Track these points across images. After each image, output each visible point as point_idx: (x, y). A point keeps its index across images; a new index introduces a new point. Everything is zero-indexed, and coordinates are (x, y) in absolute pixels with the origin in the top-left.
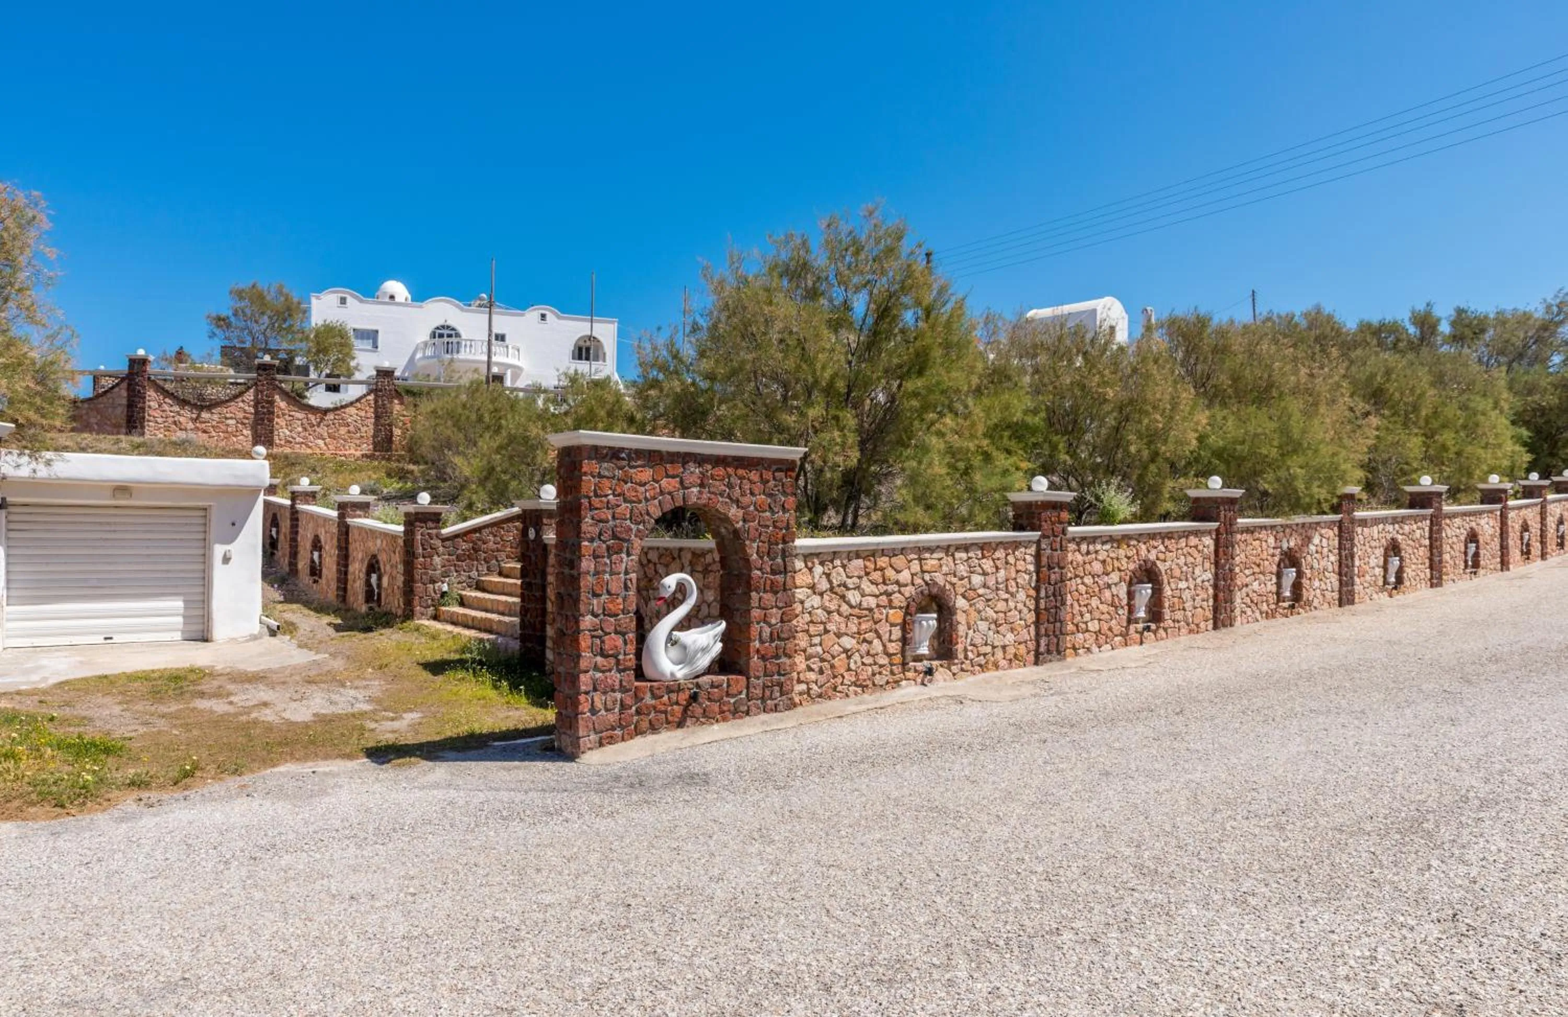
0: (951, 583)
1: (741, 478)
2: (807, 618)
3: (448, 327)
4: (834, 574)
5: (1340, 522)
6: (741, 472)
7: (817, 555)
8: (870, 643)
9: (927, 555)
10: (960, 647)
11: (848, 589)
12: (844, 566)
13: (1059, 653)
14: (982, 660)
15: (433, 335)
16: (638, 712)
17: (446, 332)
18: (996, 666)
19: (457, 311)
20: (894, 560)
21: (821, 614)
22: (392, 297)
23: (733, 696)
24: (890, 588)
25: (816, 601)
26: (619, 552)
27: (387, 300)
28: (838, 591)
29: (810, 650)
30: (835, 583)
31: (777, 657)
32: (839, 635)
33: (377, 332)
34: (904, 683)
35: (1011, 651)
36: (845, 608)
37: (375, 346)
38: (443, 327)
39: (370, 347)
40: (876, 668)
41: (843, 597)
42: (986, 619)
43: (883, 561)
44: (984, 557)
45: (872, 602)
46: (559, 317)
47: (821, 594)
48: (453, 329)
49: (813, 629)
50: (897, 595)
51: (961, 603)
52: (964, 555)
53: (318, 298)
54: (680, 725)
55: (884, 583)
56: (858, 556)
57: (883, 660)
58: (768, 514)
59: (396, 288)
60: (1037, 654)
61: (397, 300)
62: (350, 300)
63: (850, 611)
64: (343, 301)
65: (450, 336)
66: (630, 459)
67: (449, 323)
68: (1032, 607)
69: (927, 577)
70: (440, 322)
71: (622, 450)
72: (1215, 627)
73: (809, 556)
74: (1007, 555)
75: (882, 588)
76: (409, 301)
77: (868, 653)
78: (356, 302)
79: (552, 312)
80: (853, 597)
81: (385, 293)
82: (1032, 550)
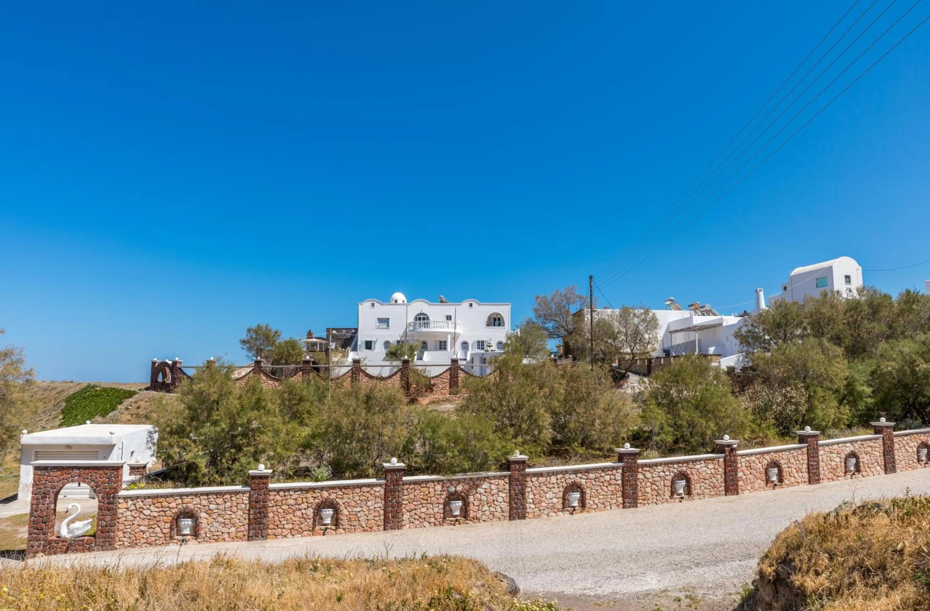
0: (197, 508)
1: (96, 473)
2: (124, 519)
3: (423, 314)
4: (137, 504)
5: (510, 476)
6: (95, 471)
7: (130, 498)
8: (154, 529)
9: (185, 497)
10: (202, 532)
11: (144, 509)
12: (142, 502)
13: (263, 537)
14: (216, 537)
15: (416, 319)
16: (49, 548)
17: (422, 316)
18: (224, 540)
19: (427, 305)
20: (167, 499)
21: (131, 518)
22: (396, 301)
23: (88, 544)
24: (165, 509)
25: (129, 513)
26: (46, 497)
27: (394, 303)
28: (140, 511)
29: (125, 530)
30: (137, 507)
31: (109, 532)
32: (139, 526)
33: (389, 319)
34: (171, 544)
35: (233, 535)
36: (142, 516)
37: (388, 326)
38: (421, 314)
39: (385, 327)
40: (156, 538)
41: (141, 512)
42: (218, 522)
43: (161, 500)
44: (217, 498)
45: (156, 514)
46: (479, 305)
47: (131, 511)
48: (426, 315)
49: (126, 523)
50: (169, 512)
51: (203, 515)
52: (206, 497)
53: (362, 304)
54: (66, 552)
55: (162, 507)
56: (149, 497)
57: (161, 535)
58: (107, 484)
59: (399, 296)
60: (249, 537)
61: (399, 302)
62: (376, 304)
63: (144, 517)
64: (373, 305)
65: (424, 319)
66: (51, 469)
67: (423, 312)
68: (247, 518)
69: (184, 505)
70: (419, 312)
71: (48, 467)
72: (385, 529)
73: (125, 498)
74: (231, 497)
75: (161, 509)
76: (406, 302)
77: (153, 532)
78: (379, 305)
79: (475, 302)
80: (147, 512)
81: (393, 299)
82: (248, 495)
